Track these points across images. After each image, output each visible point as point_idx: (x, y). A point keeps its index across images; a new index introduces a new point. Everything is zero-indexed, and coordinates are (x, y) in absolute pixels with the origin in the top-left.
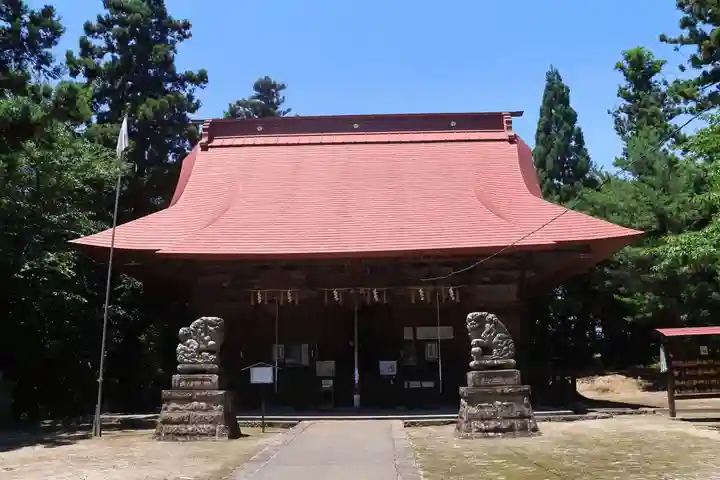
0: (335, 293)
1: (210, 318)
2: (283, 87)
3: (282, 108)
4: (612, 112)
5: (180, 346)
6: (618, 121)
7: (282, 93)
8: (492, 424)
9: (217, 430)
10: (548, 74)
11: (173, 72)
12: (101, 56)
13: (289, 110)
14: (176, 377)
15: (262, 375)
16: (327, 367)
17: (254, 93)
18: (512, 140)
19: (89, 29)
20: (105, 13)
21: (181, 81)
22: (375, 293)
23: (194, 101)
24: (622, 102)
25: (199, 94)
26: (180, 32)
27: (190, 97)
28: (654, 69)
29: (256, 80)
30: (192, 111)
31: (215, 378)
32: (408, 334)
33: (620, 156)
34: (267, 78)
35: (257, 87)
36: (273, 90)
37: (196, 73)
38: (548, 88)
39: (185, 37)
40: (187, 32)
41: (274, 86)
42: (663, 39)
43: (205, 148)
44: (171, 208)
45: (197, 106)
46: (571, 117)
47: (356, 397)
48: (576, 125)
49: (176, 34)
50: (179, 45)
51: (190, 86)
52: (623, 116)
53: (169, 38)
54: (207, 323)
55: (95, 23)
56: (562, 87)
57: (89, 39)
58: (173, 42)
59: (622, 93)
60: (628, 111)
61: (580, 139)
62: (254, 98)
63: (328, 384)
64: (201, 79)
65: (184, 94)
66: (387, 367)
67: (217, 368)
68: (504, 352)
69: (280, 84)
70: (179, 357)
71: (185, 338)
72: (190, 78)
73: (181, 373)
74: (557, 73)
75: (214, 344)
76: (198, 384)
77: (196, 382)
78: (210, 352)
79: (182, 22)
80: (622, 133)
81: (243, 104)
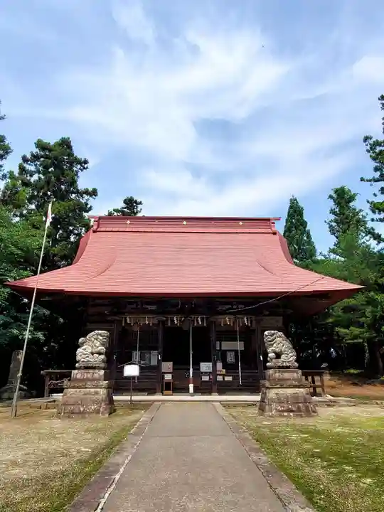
0: (175, 319)
1: (100, 331)
2: (140, 203)
4: (328, 221)
5: (79, 350)
6: (331, 227)
7: (140, 207)
8: (286, 407)
9: (101, 410)
10: (291, 200)
11: (76, 188)
12: (31, 176)
14: (74, 372)
15: (131, 370)
16: (168, 366)
17: (124, 205)
18: (275, 234)
19: (25, 159)
20: (36, 150)
21: (80, 194)
22: (199, 319)
23: (89, 206)
24: (333, 217)
25: (92, 202)
26: (82, 166)
27: (87, 204)
28: (352, 199)
29: (125, 198)
30: (87, 211)
31: (102, 372)
32: (218, 345)
33: (332, 247)
34: (131, 197)
35: (125, 202)
36: (135, 204)
37: (90, 189)
38: (291, 207)
39: (84, 168)
40: (86, 166)
41: (136, 202)
42: (362, 180)
43: (94, 232)
44: (73, 266)
45: (90, 209)
46: (304, 224)
47: (191, 387)
48: (307, 229)
49: (79, 166)
50: (80, 174)
51: (86, 197)
52: (334, 224)
53: (75, 169)
54: (98, 334)
55: (29, 156)
56: (299, 207)
57: (25, 165)
58: (77, 171)
59: (332, 212)
60: (336, 221)
61: (309, 236)
62: (123, 208)
63: (168, 377)
64: (94, 193)
65: (83, 201)
66: (205, 367)
67: (103, 365)
68: (289, 357)
69: (139, 200)
70: (78, 358)
71: (83, 344)
72: (87, 192)
73: (79, 368)
74: (296, 200)
75: (102, 349)
76: (89, 376)
77: (89, 375)
78: (100, 354)
79: (83, 160)
80: (334, 234)
81: (116, 211)
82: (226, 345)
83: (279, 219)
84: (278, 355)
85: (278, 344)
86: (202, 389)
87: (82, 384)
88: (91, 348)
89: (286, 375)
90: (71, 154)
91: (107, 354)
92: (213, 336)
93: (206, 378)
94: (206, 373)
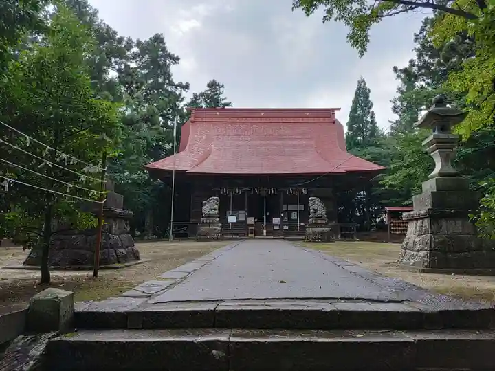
0: (256, 190)
1: (215, 197)
2: (223, 86)
3: (221, 96)
4: (393, 101)
5: (204, 208)
6: (395, 106)
7: (222, 89)
8: (317, 237)
10: (359, 81)
11: (172, 81)
13: (225, 98)
14: (202, 219)
15: (232, 219)
16: (251, 220)
17: (208, 89)
18: (334, 122)
21: (175, 86)
22: (272, 190)
23: (182, 97)
25: (184, 93)
26: (174, 61)
27: (180, 95)
29: (209, 81)
30: (181, 101)
31: (218, 219)
32: (284, 208)
34: (214, 80)
35: (208, 85)
36: (217, 87)
37: (184, 84)
39: (176, 63)
40: (178, 61)
41: (219, 85)
43: (193, 122)
45: (183, 99)
46: (370, 105)
47: (265, 231)
48: (371, 110)
49: (171, 61)
50: (172, 66)
51: (180, 89)
52: (399, 103)
53: (168, 62)
54: (213, 199)
56: (366, 89)
58: (169, 64)
60: (401, 100)
61: (373, 117)
62: (207, 91)
64: (187, 87)
65: (178, 93)
66: (276, 221)
67: (218, 216)
68: (322, 212)
69: (221, 84)
70: (203, 212)
71: (205, 204)
72: (181, 85)
73: (204, 217)
74: (364, 81)
75: (216, 207)
76: (211, 221)
78: (215, 209)
79: (175, 56)
80: (397, 112)
81: (202, 95)
82: (291, 207)
83: (339, 109)
84: (316, 211)
85: (317, 205)
86: (274, 234)
87: (208, 225)
88: (210, 206)
89: (319, 221)
90: (164, 49)
91: (219, 210)
92: (281, 200)
93: (277, 228)
94: (277, 225)
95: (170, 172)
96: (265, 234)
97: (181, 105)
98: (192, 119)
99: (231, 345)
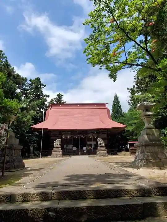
3: (62, 99)
5: (54, 144)
6: (129, 103)
7: (62, 96)
8: (101, 155)
9: (61, 156)
14: (54, 148)
16: (75, 149)
17: (57, 96)
18: (106, 109)
27: (46, 99)
31: (60, 148)
32: (88, 143)
34: (59, 93)
35: (57, 95)
38: (115, 96)
39: (45, 87)
41: (61, 95)
43: (51, 109)
46: (119, 102)
47: (80, 153)
48: (120, 104)
49: (43, 86)
51: (46, 97)
52: (130, 102)
54: (58, 140)
58: (42, 88)
59: (130, 98)
60: (131, 100)
61: (120, 106)
66: (85, 148)
68: (103, 144)
70: (54, 145)
71: (55, 142)
73: (55, 148)
77: (57, 149)
78: (59, 144)
79: (44, 84)
80: (129, 105)
81: (54, 99)
82: (91, 143)
84: (100, 144)
85: (101, 142)
86: (83, 154)
87: (56, 151)
88: (57, 143)
89: (102, 148)
90: (40, 82)
91: (61, 144)
92: (87, 140)
93: (85, 151)
94: (85, 150)
95: (41, 129)
96: (80, 154)
97: (46, 103)
98: (50, 108)
99: (58, 209)
